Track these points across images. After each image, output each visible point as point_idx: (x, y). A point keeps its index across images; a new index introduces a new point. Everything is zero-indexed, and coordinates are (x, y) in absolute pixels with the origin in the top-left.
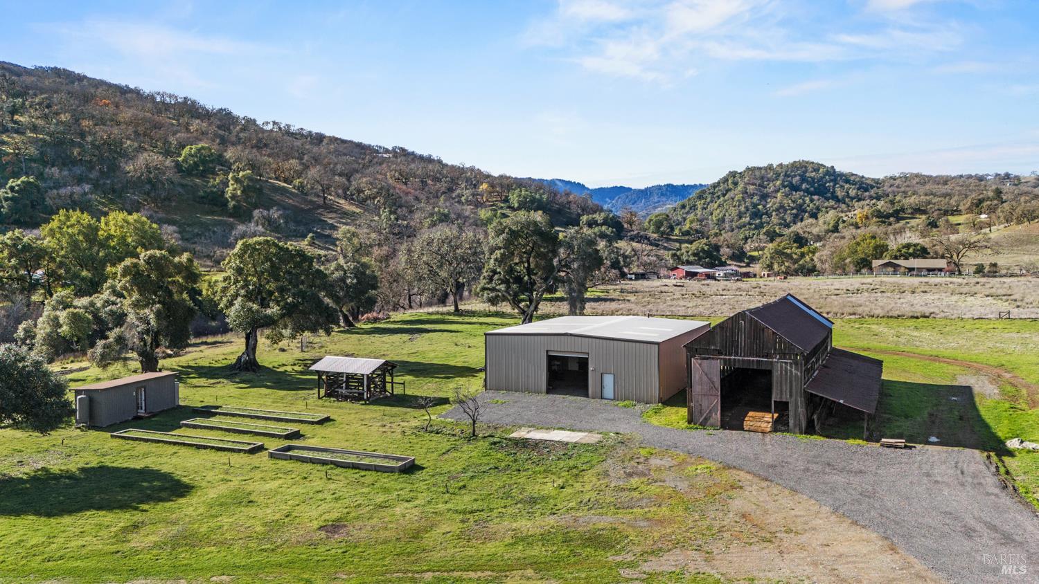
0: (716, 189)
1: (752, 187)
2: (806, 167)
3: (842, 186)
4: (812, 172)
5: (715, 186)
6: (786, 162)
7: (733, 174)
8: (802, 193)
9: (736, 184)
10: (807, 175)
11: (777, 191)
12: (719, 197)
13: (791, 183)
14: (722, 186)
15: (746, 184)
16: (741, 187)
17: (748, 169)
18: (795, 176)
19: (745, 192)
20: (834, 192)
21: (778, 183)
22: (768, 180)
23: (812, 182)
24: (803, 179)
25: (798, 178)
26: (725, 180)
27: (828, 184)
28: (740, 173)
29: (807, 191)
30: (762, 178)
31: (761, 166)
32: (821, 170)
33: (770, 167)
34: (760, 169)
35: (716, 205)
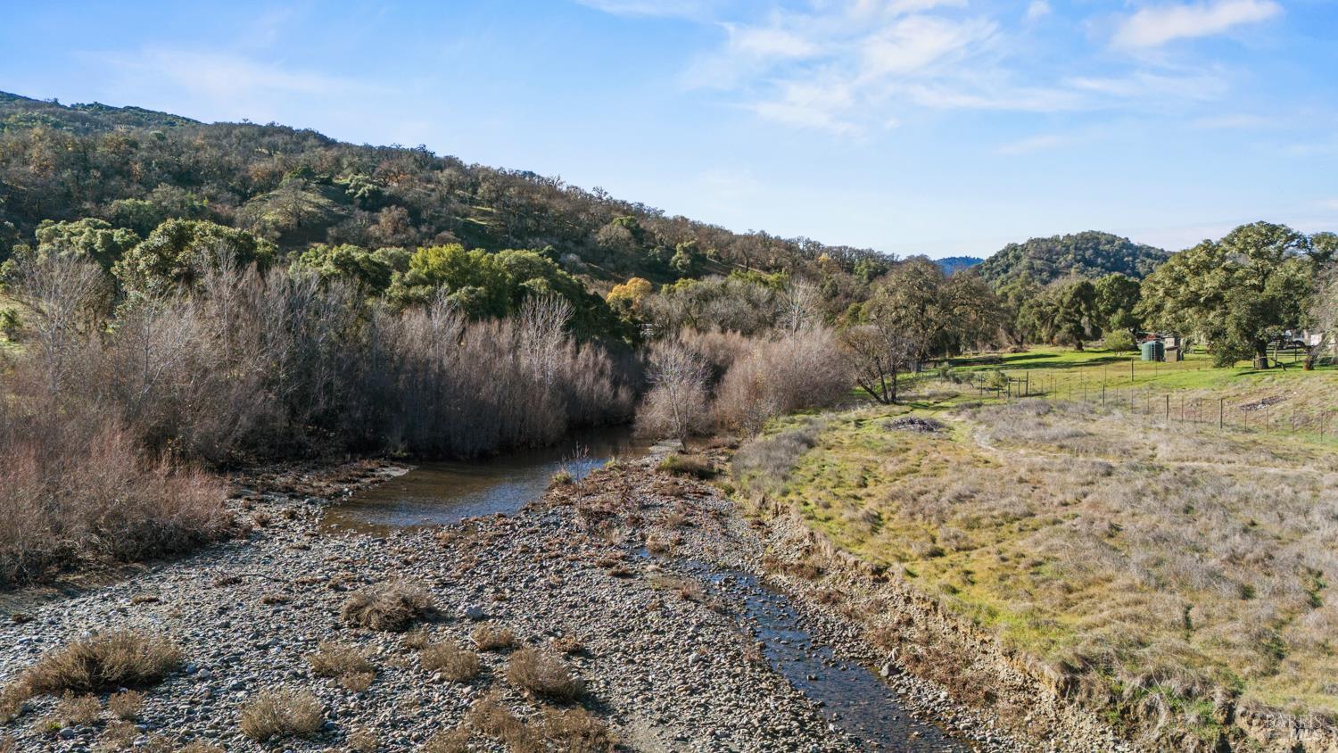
0: (994, 264)
1: (1039, 262)
2: (1097, 238)
3: (1143, 261)
4: (1106, 244)
5: (991, 261)
6: (1073, 233)
7: (1014, 247)
8: (1099, 269)
9: (1018, 258)
10: (1101, 247)
11: (1071, 266)
12: (998, 273)
13: (1084, 256)
14: (1002, 261)
15: (1031, 258)
16: (1025, 261)
17: (1032, 241)
18: (1087, 249)
19: (1031, 267)
20: (1134, 268)
21: (1070, 257)
22: (1057, 254)
23: (1107, 256)
24: (1097, 253)
25: (1091, 251)
26: (1004, 254)
27: (1126, 259)
28: (1022, 246)
29: (1103, 266)
30: (1050, 251)
31: (1046, 237)
32: (1117, 242)
33: (1055, 240)
34: (1044, 240)
35: (998, 283)
